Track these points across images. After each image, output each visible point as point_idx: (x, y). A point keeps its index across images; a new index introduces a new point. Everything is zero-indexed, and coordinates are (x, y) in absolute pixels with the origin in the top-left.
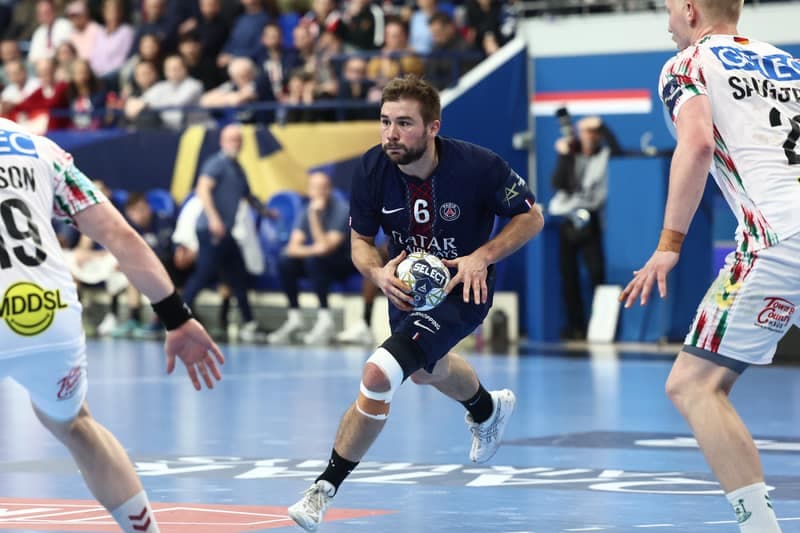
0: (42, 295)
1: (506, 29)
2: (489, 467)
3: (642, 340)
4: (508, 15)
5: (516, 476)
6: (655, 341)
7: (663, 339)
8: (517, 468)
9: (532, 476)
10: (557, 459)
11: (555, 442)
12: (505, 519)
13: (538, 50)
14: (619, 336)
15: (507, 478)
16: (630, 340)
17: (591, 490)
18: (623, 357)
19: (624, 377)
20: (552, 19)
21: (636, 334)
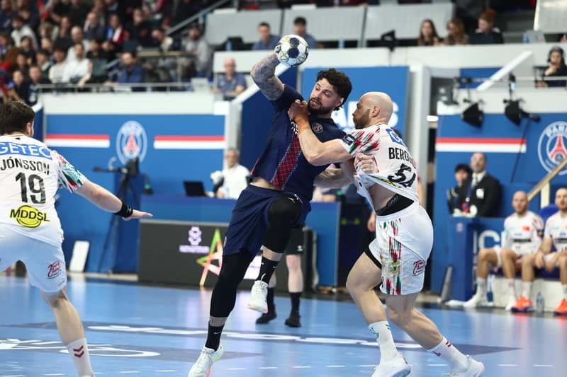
0: (37, 213)
1: (32, 99)
2: (5, 339)
3: (99, 272)
4: (32, 91)
5: (20, 344)
6: (107, 273)
7: (110, 271)
8: (20, 340)
9: (29, 344)
10: (44, 335)
11: (44, 326)
12: (10, 368)
13: (49, 110)
14: (87, 268)
15: (14, 345)
16: (93, 271)
17: (62, 353)
18: (88, 280)
19: (88, 291)
20: (57, 94)
21: (96, 268)
